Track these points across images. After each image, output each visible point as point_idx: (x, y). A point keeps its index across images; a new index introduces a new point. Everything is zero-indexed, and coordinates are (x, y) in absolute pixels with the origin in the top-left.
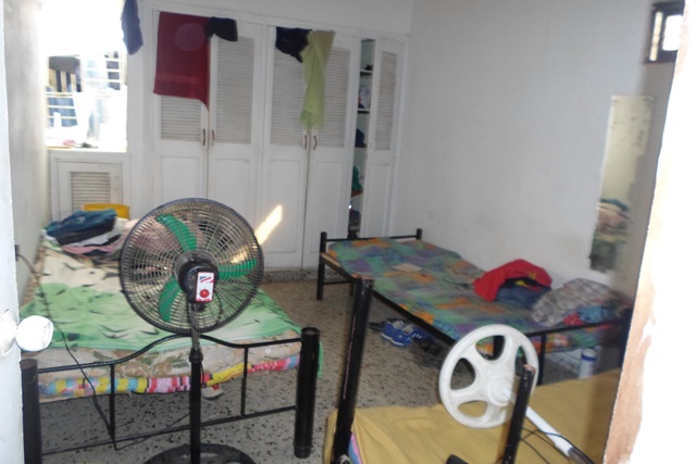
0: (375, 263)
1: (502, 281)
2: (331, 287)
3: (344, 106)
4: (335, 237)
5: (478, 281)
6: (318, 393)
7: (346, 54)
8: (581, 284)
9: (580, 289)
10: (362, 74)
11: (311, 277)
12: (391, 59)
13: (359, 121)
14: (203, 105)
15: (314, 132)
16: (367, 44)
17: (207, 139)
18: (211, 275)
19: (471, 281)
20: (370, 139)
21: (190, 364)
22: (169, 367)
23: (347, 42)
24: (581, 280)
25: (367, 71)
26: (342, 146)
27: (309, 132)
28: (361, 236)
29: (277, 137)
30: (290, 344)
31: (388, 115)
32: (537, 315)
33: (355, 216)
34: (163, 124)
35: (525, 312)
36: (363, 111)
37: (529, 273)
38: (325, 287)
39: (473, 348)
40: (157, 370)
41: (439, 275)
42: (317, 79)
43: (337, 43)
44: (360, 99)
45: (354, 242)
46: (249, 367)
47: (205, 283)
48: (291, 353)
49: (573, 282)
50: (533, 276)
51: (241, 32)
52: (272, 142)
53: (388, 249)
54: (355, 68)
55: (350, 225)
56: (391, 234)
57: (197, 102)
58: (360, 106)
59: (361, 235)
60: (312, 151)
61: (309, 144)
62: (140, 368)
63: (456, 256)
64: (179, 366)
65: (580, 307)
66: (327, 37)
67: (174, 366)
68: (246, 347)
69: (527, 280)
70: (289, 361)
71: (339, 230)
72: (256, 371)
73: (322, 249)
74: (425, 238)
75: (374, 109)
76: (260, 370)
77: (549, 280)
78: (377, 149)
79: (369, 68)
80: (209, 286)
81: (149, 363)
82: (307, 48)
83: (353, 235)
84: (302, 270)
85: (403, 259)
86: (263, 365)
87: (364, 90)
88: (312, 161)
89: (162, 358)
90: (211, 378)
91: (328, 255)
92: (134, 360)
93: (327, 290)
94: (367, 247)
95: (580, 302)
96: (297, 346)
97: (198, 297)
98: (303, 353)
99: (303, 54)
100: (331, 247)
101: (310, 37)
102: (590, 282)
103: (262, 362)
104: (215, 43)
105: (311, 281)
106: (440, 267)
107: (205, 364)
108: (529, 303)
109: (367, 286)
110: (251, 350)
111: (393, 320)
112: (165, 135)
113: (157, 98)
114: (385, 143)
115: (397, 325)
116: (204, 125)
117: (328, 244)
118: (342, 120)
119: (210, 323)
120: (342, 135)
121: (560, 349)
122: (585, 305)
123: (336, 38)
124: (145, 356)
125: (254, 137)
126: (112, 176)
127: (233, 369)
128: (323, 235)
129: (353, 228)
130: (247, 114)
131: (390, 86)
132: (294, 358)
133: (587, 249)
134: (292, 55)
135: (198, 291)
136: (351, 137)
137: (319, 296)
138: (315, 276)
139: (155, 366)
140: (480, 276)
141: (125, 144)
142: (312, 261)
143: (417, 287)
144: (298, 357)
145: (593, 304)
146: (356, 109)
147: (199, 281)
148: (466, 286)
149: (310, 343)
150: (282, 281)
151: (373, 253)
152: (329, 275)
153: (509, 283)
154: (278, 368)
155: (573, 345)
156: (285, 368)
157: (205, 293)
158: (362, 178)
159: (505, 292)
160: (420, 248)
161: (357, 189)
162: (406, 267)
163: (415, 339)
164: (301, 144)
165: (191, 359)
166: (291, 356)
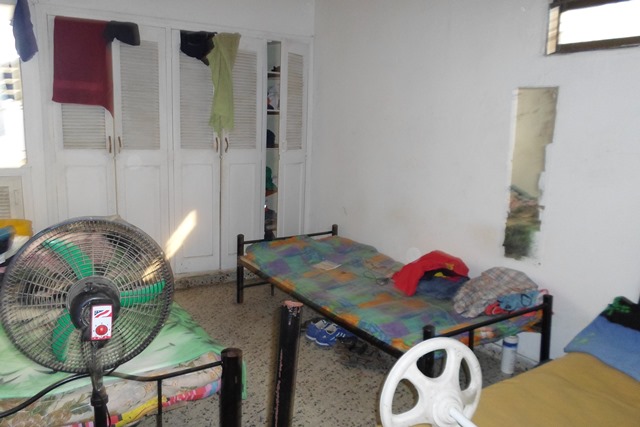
0: (294, 263)
1: (420, 273)
2: (251, 289)
3: (253, 108)
4: (252, 239)
5: (396, 275)
6: (244, 409)
7: (252, 57)
8: (498, 272)
9: (499, 277)
10: (270, 76)
11: (230, 279)
12: (297, 61)
13: (269, 122)
14: (107, 112)
15: (225, 135)
16: (273, 46)
17: (113, 146)
18: (109, 308)
19: (389, 276)
20: (281, 139)
21: (93, 408)
22: (67, 415)
23: (252, 44)
24: (498, 269)
25: (274, 73)
26: (254, 147)
27: (220, 135)
28: (278, 236)
29: (187, 141)
30: (209, 370)
31: (297, 115)
32: (459, 307)
33: (270, 216)
34: (65, 133)
35: (447, 305)
36: (272, 112)
37: (447, 264)
38: (245, 290)
39: (414, 367)
40: (53, 420)
41: (358, 271)
42: (224, 82)
43: (242, 46)
44: (269, 100)
45: (271, 243)
46: (164, 400)
47: (101, 318)
48: (211, 379)
49: (490, 271)
50: (451, 267)
51: (143, 36)
52: (182, 146)
53: (305, 247)
54: (262, 70)
55: (266, 225)
56: (307, 232)
57: (100, 108)
58: (269, 107)
59: (279, 234)
60: (224, 153)
61: (221, 147)
62: (32, 420)
63: (373, 250)
64: (80, 412)
65: (500, 296)
66: (233, 39)
67: (74, 413)
68: (159, 379)
69: (445, 271)
70: (209, 388)
71: (255, 232)
72: (172, 403)
73: (240, 252)
74: (341, 233)
75: (283, 109)
76: (177, 402)
77: (466, 270)
78: (289, 149)
79: (276, 69)
80: (107, 321)
81: (42, 413)
82: (213, 51)
83: (269, 236)
84: (221, 273)
85: (322, 257)
86: (181, 396)
87: (272, 91)
88: (224, 163)
89: (59, 405)
90: (120, 418)
91: (246, 257)
92: (23, 411)
93: (247, 293)
94: (285, 247)
95: (500, 291)
96: (218, 371)
97: (94, 335)
98: (224, 376)
99: (209, 57)
100: (248, 248)
101: (215, 40)
102: (507, 269)
103: (179, 393)
104: (117, 48)
105: (231, 283)
106: (357, 263)
107: (111, 406)
108: (449, 296)
109: (294, 314)
110: (165, 381)
111: (316, 320)
112: (68, 145)
113: (57, 106)
114: (296, 143)
115: (320, 324)
116: (109, 132)
117: (245, 246)
118: (252, 121)
119: (114, 359)
120: (253, 137)
121: (486, 341)
122: (505, 294)
123: (241, 40)
124: (38, 403)
125: (163, 142)
126: (11, 190)
127: (145, 405)
128: (240, 238)
129: (268, 227)
130: (154, 119)
131: (297, 86)
132: (214, 384)
133: (501, 237)
134: (198, 58)
135: (94, 328)
136: (262, 138)
137: (240, 299)
138: (234, 278)
139: (50, 416)
140: (398, 269)
141: (23, 155)
142: (230, 264)
143: (339, 286)
144: (219, 382)
145: (513, 292)
146: (266, 110)
147: (94, 316)
148: (386, 280)
149: (231, 366)
150: (200, 286)
151: (291, 253)
152: (247, 276)
153: (428, 276)
154: (197, 397)
155: (498, 336)
156: (205, 394)
157: (102, 330)
158: (277, 177)
159: (424, 286)
160: (337, 245)
161: (271, 189)
162: (326, 266)
163: (340, 338)
164: (212, 147)
165: (93, 403)
166: (211, 382)
